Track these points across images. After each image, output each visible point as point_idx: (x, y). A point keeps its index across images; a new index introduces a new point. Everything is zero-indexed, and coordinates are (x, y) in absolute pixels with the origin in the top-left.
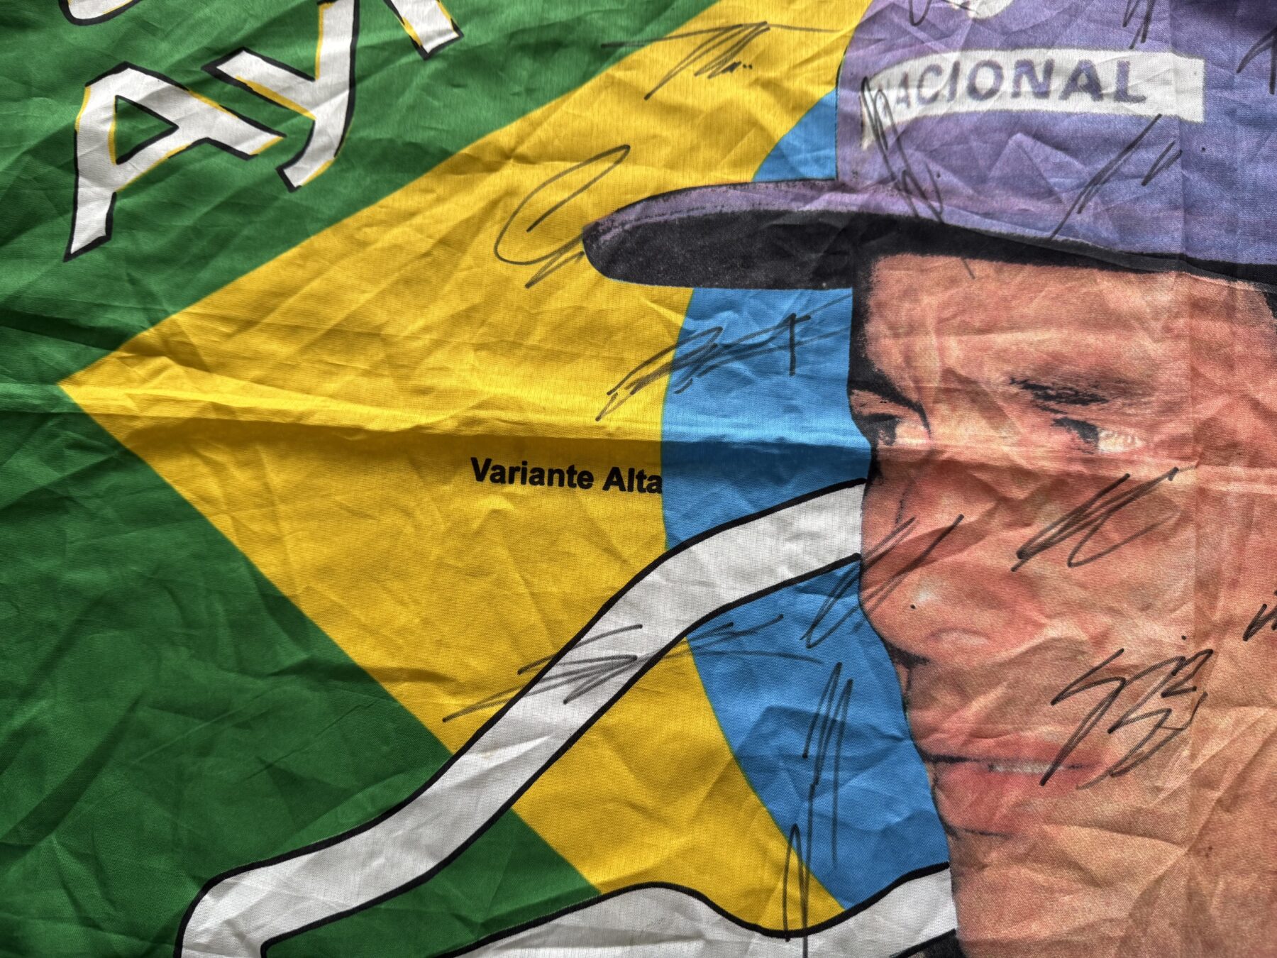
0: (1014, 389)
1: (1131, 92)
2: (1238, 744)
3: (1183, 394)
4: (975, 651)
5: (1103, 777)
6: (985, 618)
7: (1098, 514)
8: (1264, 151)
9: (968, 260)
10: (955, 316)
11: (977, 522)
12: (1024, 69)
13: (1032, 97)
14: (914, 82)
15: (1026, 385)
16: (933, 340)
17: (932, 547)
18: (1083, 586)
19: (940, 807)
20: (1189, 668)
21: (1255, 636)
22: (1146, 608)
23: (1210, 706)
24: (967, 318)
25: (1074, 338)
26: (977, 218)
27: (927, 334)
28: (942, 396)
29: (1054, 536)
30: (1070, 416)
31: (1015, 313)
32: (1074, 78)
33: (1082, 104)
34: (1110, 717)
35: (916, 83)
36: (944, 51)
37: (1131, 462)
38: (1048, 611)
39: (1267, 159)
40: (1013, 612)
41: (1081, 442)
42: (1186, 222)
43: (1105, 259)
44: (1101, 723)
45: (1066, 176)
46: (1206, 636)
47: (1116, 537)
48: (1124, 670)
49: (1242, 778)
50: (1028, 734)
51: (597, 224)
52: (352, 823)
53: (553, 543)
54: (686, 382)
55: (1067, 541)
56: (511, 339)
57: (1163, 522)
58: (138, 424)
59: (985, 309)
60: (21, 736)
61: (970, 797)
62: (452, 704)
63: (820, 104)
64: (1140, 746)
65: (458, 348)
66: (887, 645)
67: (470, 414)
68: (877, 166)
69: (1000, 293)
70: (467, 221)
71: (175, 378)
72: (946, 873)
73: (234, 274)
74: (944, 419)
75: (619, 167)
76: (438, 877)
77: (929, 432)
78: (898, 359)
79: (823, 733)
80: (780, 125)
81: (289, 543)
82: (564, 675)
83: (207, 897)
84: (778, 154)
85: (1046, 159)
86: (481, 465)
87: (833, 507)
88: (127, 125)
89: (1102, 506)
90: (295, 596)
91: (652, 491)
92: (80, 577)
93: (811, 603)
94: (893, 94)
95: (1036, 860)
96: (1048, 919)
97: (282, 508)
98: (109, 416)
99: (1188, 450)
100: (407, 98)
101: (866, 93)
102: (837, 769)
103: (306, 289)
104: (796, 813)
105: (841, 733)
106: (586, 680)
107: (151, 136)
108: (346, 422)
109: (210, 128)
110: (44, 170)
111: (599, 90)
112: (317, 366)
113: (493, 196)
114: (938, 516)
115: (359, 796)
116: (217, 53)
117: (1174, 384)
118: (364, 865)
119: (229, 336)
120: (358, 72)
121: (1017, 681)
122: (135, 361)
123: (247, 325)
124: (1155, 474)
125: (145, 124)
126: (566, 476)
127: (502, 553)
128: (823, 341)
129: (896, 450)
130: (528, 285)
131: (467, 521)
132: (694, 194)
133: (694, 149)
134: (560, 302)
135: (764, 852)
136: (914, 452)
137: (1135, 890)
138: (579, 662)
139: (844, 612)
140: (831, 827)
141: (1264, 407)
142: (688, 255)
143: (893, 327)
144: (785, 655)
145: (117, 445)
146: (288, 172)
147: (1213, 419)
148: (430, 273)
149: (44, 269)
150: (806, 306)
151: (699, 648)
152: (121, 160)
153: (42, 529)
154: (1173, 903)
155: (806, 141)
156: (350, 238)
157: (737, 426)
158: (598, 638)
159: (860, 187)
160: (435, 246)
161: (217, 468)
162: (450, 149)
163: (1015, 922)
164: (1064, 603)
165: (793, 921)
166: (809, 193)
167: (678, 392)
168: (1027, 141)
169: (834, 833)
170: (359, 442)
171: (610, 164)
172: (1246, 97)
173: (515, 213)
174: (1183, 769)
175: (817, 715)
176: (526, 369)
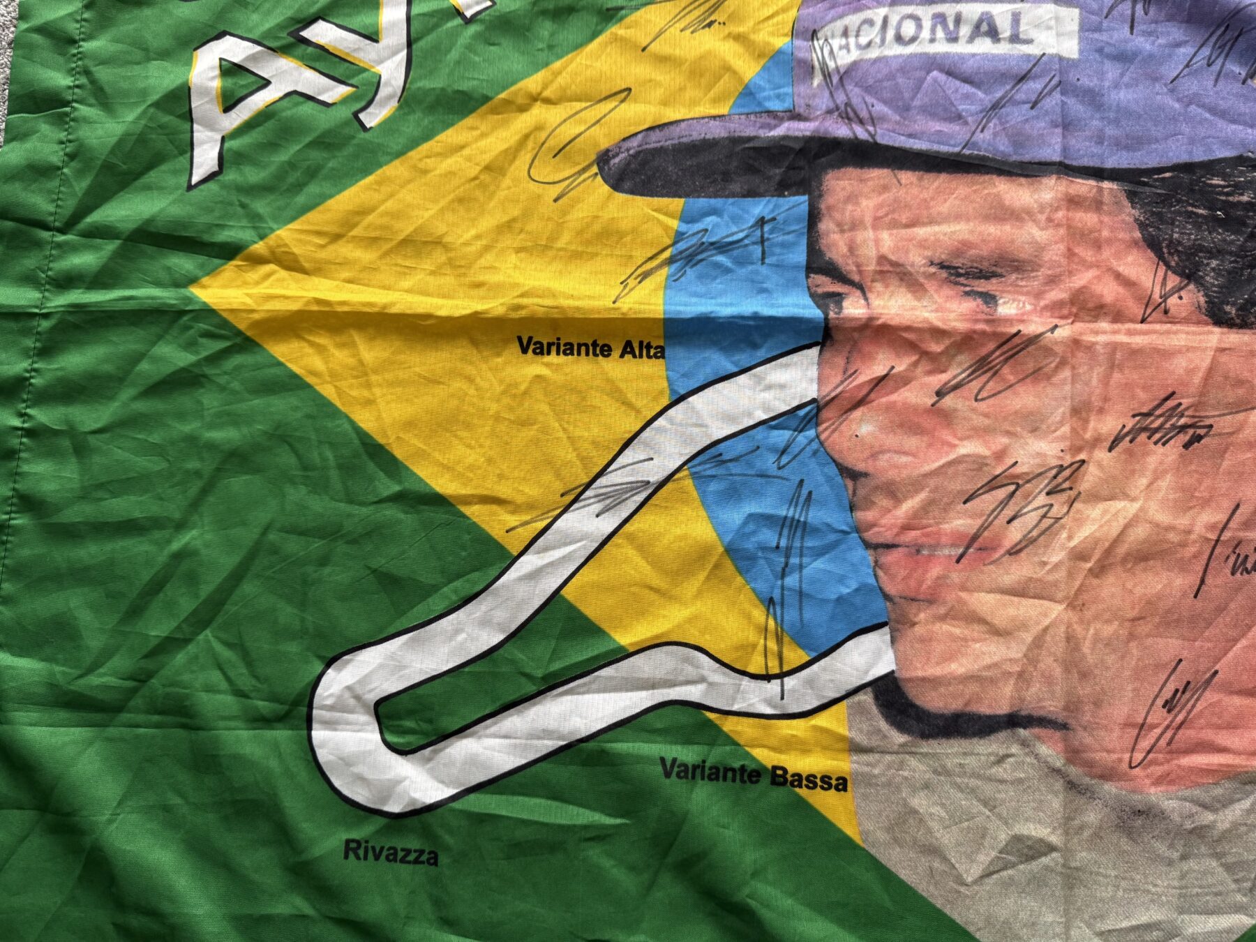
0: (933, 270)
1: (1021, 36)
2: (1105, 528)
3: (1062, 269)
4: (905, 466)
5: (1003, 555)
6: (912, 442)
7: (997, 361)
8: (1126, 79)
9: (896, 171)
10: (887, 215)
11: (905, 370)
12: (938, 20)
13: (945, 42)
14: (852, 33)
15: (942, 266)
16: (870, 234)
17: (871, 391)
18: (986, 416)
19: (880, 580)
20: (1067, 473)
21: (1117, 449)
22: (1034, 430)
23: (1084, 502)
24: (896, 216)
25: (979, 229)
26: (903, 138)
27: (866, 229)
28: (878, 277)
29: (964, 379)
30: (975, 289)
31: (934, 211)
32: (977, 26)
33: (984, 46)
34: (1009, 512)
35: (854, 33)
36: (876, 8)
37: (1022, 321)
38: (959, 435)
39: (1127, 86)
40: (933, 436)
41: (984, 308)
42: (1064, 137)
43: (1002, 168)
44: (1001, 517)
45: (972, 104)
46: (1079, 449)
47: (1012, 378)
48: (1018, 476)
49: (1108, 552)
50: (946, 527)
51: (607, 151)
52: (440, 607)
53: (584, 399)
54: (682, 272)
55: (974, 383)
56: (543, 243)
57: (1047, 365)
58: (256, 316)
59: (910, 209)
60: (179, 556)
61: (903, 573)
62: (513, 520)
63: (780, 52)
64: (1030, 532)
65: (503, 250)
66: (838, 464)
67: (516, 301)
68: (825, 100)
69: (921, 196)
70: (506, 151)
71: (283, 280)
72: (886, 629)
73: (324, 198)
74: (879, 294)
75: (623, 105)
76: (507, 646)
77: (868, 304)
78: (844, 250)
79: (790, 530)
80: (749, 69)
81: (381, 404)
82: (596, 496)
83: (330, 671)
84: (748, 93)
85: (957, 91)
86: (525, 342)
87: (796, 364)
88: (230, 82)
89: (1001, 355)
90: (388, 444)
91: (657, 358)
92: (216, 435)
93: (782, 436)
94: (836, 43)
95: (954, 618)
96: (964, 661)
97: (374, 378)
98: (232, 311)
99: (1065, 312)
100: (454, 55)
101: (815, 42)
102: (801, 556)
103: (382, 208)
104: (772, 588)
105: (804, 530)
106: (612, 500)
107: (251, 90)
108: (420, 310)
109: (297, 83)
110: (166, 119)
111: (606, 44)
112: (394, 268)
113: (525, 131)
114: (875, 367)
115: (445, 589)
116: (299, 21)
117: (1055, 261)
118: (451, 639)
119: (323, 247)
120: (413, 35)
121: (937, 488)
122: (248, 268)
123: (336, 238)
124: (1040, 330)
125: (245, 80)
126: (591, 348)
127: (545, 408)
128: (786, 237)
129: (843, 319)
130: (555, 201)
131: (516, 385)
132: (683, 125)
133: (682, 89)
134: (580, 213)
135: (749, 617)
136: (857, 319)
137: (1028, 637)
138: (606, 487)
139: (805, 442)
140: (797, 598)
141: (1124, 277)
142: (680, 173)
143: (839, 225)
144: (762, 475)
145: (239, 333)
146: (362, 116)
147: (1084, 287)
148: (478, 193)
149: (171, 198)
150: (773, 211)
151: (696, 473)
152: (227, 109)
153: (184, 401)
154: (1056, 645)
155: (769, 81)
156: (414, 167)
157: (721, 305)
158: (620, 468)
159: (812, 116)
160: (481, 171)
161: (321, 349)
162: (489, 94)
163: (938, 664)
164: (972, 429)
165: (773, 667)
166: (773, 122)
167: (675, 281)
168: (942, 77)
169: (801, 602)
170: (430, 325)
171: (617, 103)
172: (1111, 37)
173: (543, 144)
174: (1063, 547)
175: (786, 517)
176: (557, 266)
